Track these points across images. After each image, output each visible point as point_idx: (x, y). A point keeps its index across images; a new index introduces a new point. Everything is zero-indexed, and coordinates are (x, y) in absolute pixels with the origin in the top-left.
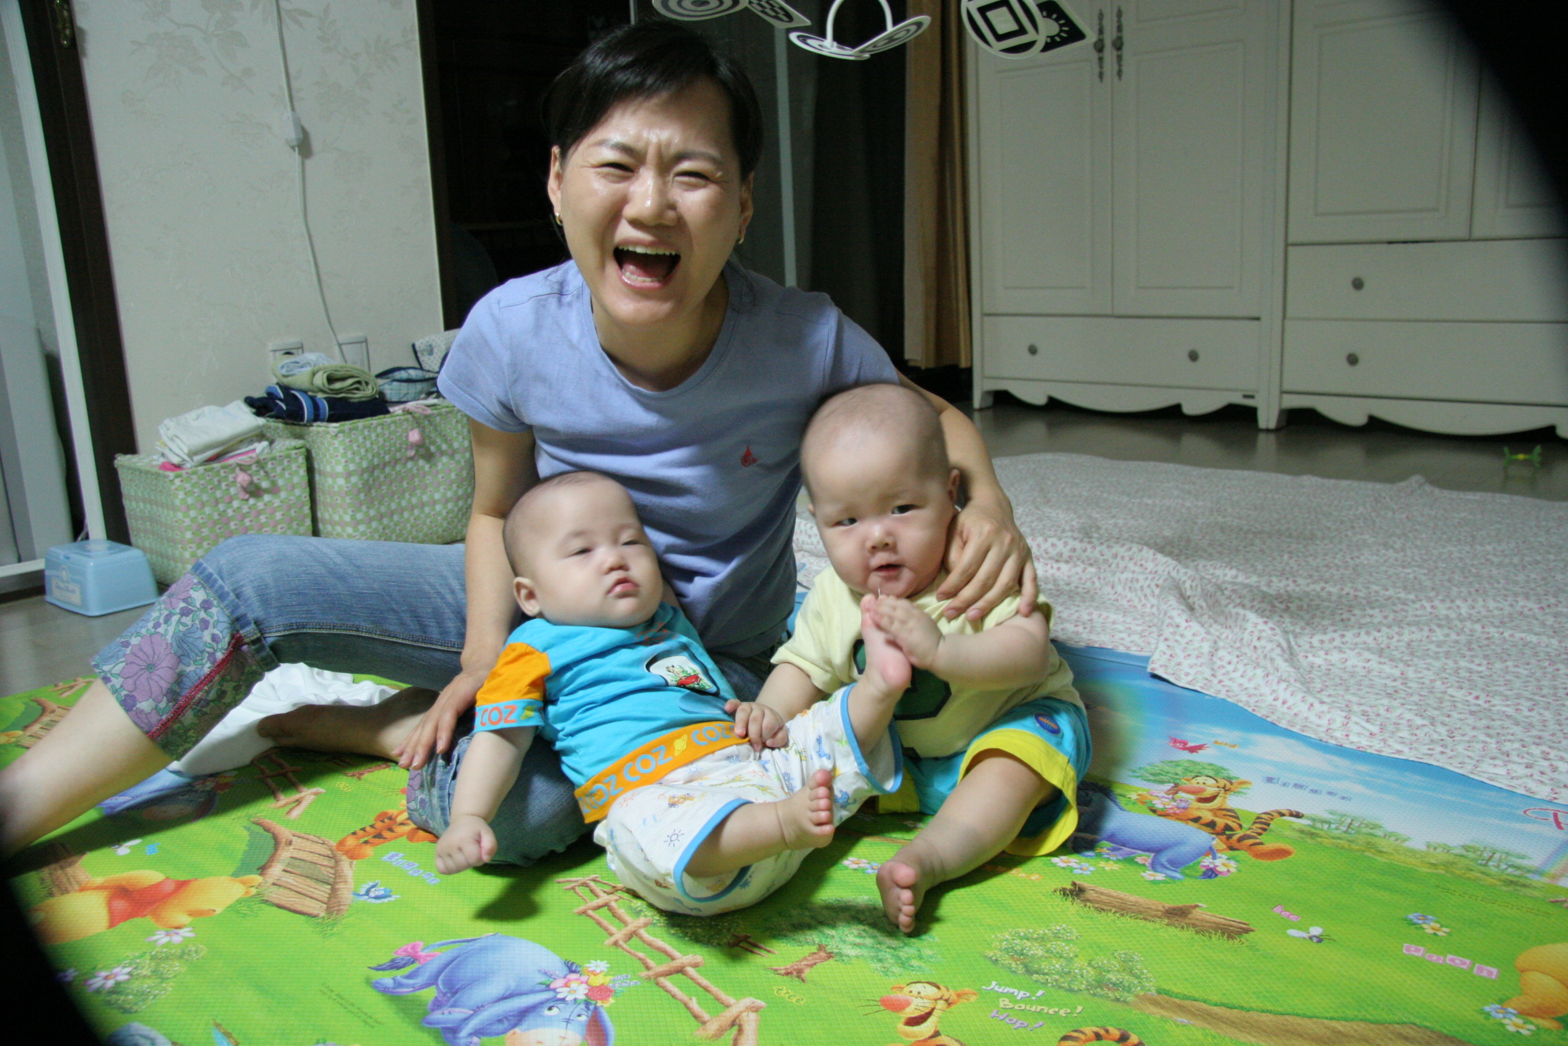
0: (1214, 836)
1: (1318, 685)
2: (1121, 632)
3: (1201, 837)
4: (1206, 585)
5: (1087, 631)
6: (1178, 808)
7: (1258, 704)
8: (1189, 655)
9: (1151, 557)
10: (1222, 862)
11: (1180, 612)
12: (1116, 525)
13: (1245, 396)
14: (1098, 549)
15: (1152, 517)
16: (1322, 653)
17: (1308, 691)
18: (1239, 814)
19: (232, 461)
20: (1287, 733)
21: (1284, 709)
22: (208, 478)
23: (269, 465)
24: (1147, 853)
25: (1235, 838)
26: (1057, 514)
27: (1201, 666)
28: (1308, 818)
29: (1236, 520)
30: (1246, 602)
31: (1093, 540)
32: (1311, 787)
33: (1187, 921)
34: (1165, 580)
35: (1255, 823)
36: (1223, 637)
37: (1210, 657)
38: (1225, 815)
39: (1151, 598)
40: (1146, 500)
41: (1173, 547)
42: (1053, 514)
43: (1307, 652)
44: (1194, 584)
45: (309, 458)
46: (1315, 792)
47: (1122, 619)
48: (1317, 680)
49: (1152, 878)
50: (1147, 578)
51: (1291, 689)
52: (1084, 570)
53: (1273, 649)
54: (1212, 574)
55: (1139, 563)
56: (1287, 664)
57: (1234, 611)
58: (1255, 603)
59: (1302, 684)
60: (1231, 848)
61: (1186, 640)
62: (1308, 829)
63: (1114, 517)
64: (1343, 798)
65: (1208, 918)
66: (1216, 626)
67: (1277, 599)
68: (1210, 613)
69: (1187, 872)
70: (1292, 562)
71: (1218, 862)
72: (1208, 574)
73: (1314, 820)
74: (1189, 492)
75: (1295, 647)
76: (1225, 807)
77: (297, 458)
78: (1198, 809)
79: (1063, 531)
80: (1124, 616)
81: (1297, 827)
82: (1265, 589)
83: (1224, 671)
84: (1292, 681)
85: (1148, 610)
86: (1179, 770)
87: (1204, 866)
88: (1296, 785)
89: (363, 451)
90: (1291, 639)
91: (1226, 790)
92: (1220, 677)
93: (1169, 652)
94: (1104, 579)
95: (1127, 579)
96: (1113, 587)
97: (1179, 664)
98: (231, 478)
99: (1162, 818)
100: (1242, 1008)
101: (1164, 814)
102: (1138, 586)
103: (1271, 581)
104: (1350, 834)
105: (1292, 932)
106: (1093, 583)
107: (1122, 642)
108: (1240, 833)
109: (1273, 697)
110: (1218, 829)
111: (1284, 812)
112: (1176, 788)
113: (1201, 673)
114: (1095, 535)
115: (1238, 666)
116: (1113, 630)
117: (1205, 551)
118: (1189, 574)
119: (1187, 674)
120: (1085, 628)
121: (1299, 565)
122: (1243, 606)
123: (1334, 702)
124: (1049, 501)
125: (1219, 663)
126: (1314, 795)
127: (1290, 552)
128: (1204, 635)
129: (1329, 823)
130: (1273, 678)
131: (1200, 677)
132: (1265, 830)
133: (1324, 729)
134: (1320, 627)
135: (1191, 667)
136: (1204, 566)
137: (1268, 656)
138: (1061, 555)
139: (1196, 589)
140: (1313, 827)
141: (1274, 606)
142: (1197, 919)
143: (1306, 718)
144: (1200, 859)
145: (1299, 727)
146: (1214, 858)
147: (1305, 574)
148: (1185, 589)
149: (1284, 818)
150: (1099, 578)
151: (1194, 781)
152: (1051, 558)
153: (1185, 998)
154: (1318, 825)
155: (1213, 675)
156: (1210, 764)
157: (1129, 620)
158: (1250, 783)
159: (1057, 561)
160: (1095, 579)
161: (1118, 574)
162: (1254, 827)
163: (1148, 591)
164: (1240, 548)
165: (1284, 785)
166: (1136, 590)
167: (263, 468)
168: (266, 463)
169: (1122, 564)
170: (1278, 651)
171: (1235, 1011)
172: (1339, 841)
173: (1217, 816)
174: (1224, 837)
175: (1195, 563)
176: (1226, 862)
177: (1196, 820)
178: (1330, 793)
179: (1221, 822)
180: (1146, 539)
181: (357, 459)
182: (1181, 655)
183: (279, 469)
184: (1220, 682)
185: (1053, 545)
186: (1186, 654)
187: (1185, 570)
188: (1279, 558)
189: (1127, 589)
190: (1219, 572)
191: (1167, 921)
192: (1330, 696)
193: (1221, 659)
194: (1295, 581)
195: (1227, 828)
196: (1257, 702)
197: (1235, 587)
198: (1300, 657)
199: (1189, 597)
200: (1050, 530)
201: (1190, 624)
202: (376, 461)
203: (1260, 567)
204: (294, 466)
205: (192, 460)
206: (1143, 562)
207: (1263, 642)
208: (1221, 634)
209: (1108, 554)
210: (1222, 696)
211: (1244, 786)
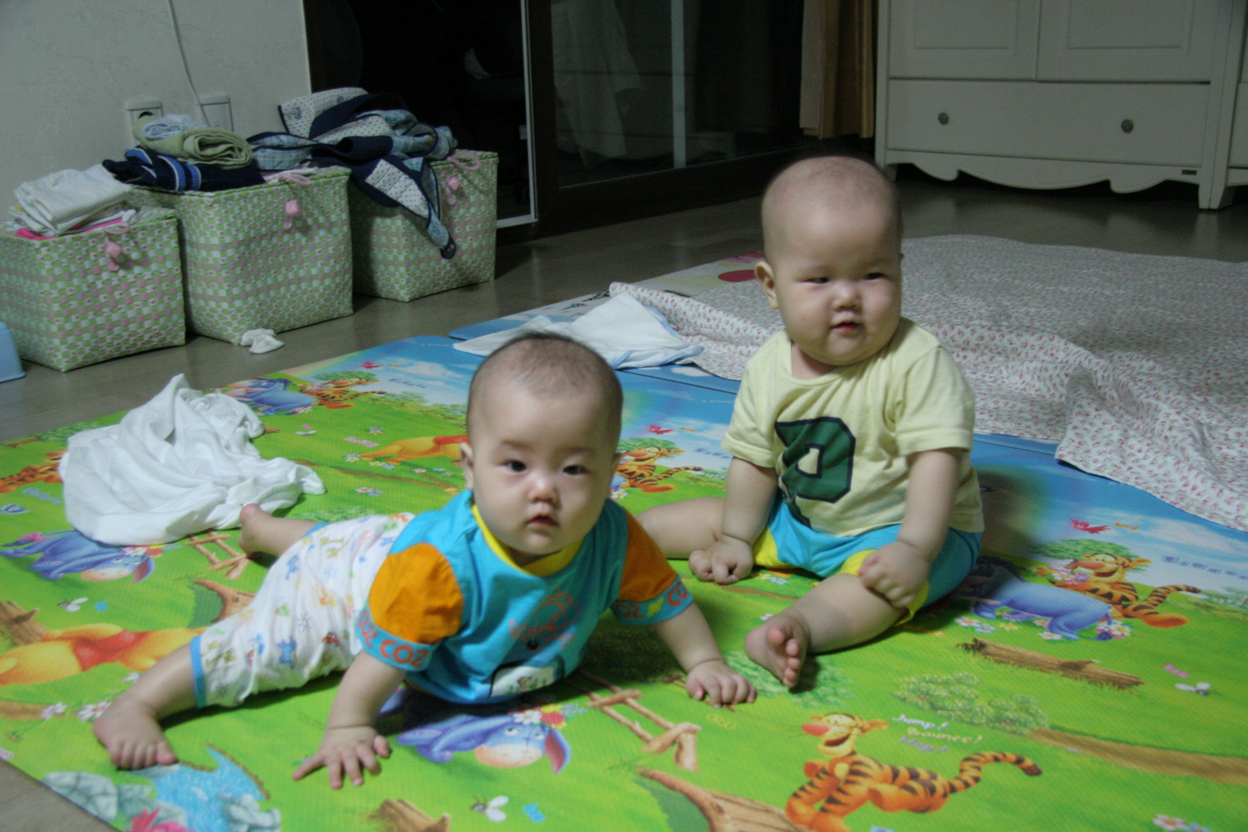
0: (1110, 605)
1: (1230, 475)
2: (1027, 420)
3: (1099, 606)
4: (1119, 375)
5: (992, 418)
6: (1077, 580)
7: (1168, 490)
8: (1098, 443)
9: (1063, 347)
10: (1116, 628)
11: (1088, 401)
12: (1027, 314)
13: (1185, 172)
14: (1007, 337)
15: (1068, 306)
16: (1237, 445)
17: (1219, 480)
18: (1136, 587)
19: (99, 230)
20: (1195, 519)
21: (1193, 495)
22: (76, 248)
23: (140, 236)
24: (1046, 618)
25: (1131, 608)
26: (965, 301)
27: (1110, 453)
28: (1205, 593)
29: (1160, 311)
30: (1162, 394)
31: (1003, 328)
32: (1210, 567)
33: (1081, 673)
34: (1076, 369)
35: (1151, 595)
36: (1135, 426)
37: (1120, 445)
38: (1122, 588)
39: (1060, 388)
40: (1061, 288)
41: (1087, 337)
42: (961, 302)
43: (1222, 444)
44: (1106, 374)
45: (180, 229)
46: (1214, 571)
47: (1029, 408)
48: (1229, 471)
49: (1049, 638)
50: (1056, 368)
51: (1201, 477)
52: (991, 359)
53: (1184, 439)
54: (1128, 365)
55: (1049, 352)
56: (1197, 453)
57: (1146, 401)
58: (1171, 395)
59: (1214, 473)
60: (1127, 616)
61: (1095, 428)
62: (1204, 602)
63: (1026, 305)
64: (1243, 577)
65: (1100, 671)
66: (1127, 417)
67: (1195, 391)
68: (1122, 404)
69: (1083, 634)
70: (1216, 354)
71: (1113, 627)
72: (1121, 366)
73: (1210, 595)
74: (1110, 280)
75: (1209, 439)
76: (1121, 581)
77: (169, 228)
78: (1097, 582)
79: (971, 319)
80: (1031, 405)
81: (1193, 601)
82: (1183, 381)
83: (1133, 458)
84: (1202, 469)
85: (1056, 399)
86: (1079, 548)
87: (1098, 630)
88: (1195, 565)
89: (239, 222)
90: (1205, 431)
91: (1125, 567)
92: (1129, 464)
93: (1077, 440)
94: (1012, 367)
95: (1035, 368)
96: (1021, 376)
97: (1088, 451)
98: (99, 248)
99: (1061, 590)
100: (1128, 743)
101: (1064, 586)
102: (1047, 374)
103: (1191, 374)
104: (1246, 608)
105: (1181, 686)
106: (1001, 372)
107: (1028, 430)
108: (1136, 604)
109: (1183, 483)
110: (1114, 599)
111: (1181, 587)
112: (1076, 564)
113: (1110, 459)
114: (1005, 323)
115: (1149, 454)
116: (1020, 418)
117: (1123, 342)
118: (1101, 365)
119: (1095, 461)
120: (991, 416)
121: (1224, 358)
122: (1158, 398)
123: (1245, 492)
124: (956, 287)
125: (1129, 451)
126: (1213, 574)
127: (1216, 345)
128: (1114, 423)
129: (1226, 598)
130: (1184, 466)
131: (1108, 464)
132: (1160, 602)
133: (1232, 517)
134: (1239, 420)
135: (1100, 454)
136: (1120, 357)
137: (1180, 445)
138: (968, 343)
139: (1108, 380)
140: (1210, 601)
141: (1192, 399)
142: (1091, 672)
143: (1215, 505)
144: (1096, 624)
145: (1207, 514)
146: (1110, 623)
147: (1230, 367)
148: (1097, 380)
149: (1181, 592)
150: (1007, 367)
151: (1093, 559)
152: (957, 346)
153: (1076, 733)
154: (1215, 600)
155: (1122, 462)
156: (1111, 544)
157: (1036, 409)
158: (1149, 561)
159: (963, 349)
160: (1003, 368)
161: (1027, 363)
162: (1150, 599)
163: (1057, 381)
164: (1160, 339)
165: (1184, 564)
166: (1045, 380)
167: (132, 238)
168: (136, 233)
169: (1032, 353)
170: (1190, 440)
171: (1122, 746)
172: (1234, 614)
173: (1114, 589)
174: (1120, 607)
175: (1111, 354)
176: (1121, 627)
177: (1094, 591)
178: (1229, 573)
179: (1117, 594)
180: (1059, 328)
181: (233, 230)
182: (1090, 443)
183: (149, 240)
184: (1130, 468)
185: (960, 333)
186: (1095, 441)
187: (1098, 360)
188: (1202, 350)
189: (1036, 379)
190: (1134, 363)
191: (1061, 673)
192: (1240, 486)
193: (1131, 447)
194: (1217, 374)
195: (1124, 598)
196: (1166, 487)
197: (1151, 379)
198: (1214, 449)
199: (1100, 387)
200: (957, 318)
201: (1100, 412)
202: (252, 234)
203: (1180, 359)
204: (165, 237)
205: (56, 228)
206: (1054, 351)
207: (1174, 432)
208: (1133, 424)
209: (1017, 342)
210: (1131, 483)
211: (1142, 564)
